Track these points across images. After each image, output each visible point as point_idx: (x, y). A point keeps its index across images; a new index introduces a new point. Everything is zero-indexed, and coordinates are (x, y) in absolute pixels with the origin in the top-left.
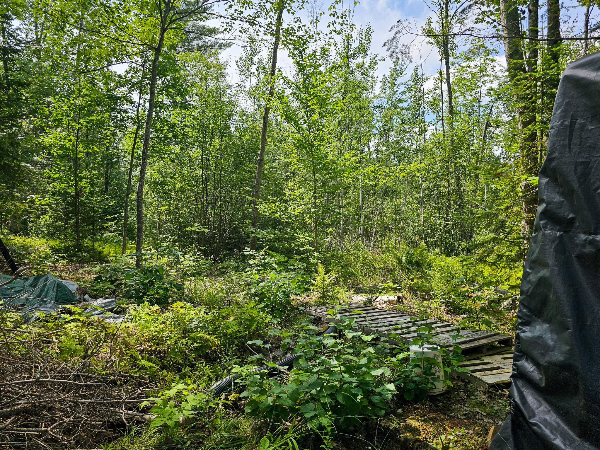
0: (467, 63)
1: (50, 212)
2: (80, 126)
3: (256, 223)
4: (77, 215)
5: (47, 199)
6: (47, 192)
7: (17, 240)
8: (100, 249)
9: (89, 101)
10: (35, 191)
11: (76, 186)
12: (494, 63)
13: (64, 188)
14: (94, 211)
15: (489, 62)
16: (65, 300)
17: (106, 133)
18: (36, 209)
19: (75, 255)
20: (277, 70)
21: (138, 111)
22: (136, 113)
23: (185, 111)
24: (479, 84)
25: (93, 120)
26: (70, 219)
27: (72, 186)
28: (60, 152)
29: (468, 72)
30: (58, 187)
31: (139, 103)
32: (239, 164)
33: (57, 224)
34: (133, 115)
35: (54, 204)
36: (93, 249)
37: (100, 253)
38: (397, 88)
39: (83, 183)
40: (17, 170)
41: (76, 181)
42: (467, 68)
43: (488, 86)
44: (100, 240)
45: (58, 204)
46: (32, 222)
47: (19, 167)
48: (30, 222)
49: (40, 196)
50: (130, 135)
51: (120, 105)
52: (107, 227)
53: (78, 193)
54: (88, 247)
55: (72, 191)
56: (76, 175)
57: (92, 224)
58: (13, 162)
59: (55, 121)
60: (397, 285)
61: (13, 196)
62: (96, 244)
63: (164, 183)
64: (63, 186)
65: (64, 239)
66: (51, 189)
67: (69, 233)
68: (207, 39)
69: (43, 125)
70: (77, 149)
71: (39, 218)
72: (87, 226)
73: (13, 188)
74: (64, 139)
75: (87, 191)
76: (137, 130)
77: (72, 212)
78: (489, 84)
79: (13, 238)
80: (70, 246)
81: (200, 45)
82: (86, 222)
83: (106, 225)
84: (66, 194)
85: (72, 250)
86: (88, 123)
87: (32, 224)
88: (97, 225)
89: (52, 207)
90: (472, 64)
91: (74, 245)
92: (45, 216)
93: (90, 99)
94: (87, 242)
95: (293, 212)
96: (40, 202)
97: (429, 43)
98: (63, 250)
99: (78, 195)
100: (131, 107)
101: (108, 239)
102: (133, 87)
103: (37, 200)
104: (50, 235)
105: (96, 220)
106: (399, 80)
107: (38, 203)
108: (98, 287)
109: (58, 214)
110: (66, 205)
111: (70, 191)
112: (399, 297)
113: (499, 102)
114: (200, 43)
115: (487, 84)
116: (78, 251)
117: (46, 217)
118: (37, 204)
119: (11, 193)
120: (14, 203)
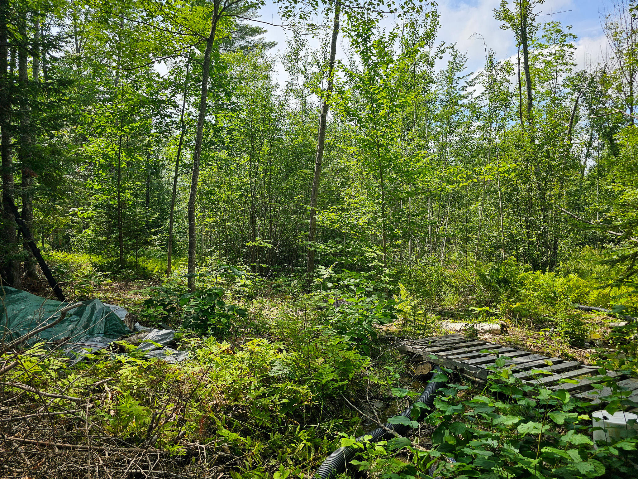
0: (539, 51)
1: (93, 226)
2: (123, 133)
3: (314, 235)
4: (120, 229)
5: (89, 212)
6: (89, 204)
7: (59, 256)
8: (143, 265)
9: (132, 105)
10: (77, 204)
11: (119, 197)
12: (572, 50)
13: (107, 200)
14: (137, 224)
15: (565, 48)
16: (114, 331)
17: (149, 140)
18: (78, 223)
19: (119, 271)
20: (337, 62)
21: (182, 115)
22: (180, 117)
23: (231, 114)
24: (555, 74)
25: (136, 126)
26: (113, 233)
27: (114, 198)
28: (103, 161)
29: (540, 61)
30: (100, 199)
31: (184, 107)
32: (290, 170)
33: (100, 238)
34: (177, 120)
35: (97, 217)
36: (137, 265)
37: (144, 269)
38: (456, 83)
39: (127, 194)
40: (59, 181)
41: (119, 192)
42: (540, 57)
43: (565, 75)
44: (144, 255)
45: (100, 216)
46: (74, 236)
47: (61, 178)
48: (72, 236)
49: (82, 208)
50: (174, 142)
51: (164, 109)
52: (151, 241)
53: (121, 205)
54: (132, 263)
55: (114, 203)
56: (119, 185)
57: (136, 237)
58: (55, 172)
59: (97, 128)
60: (494, 310)
61: (55, 209)
62: (140, 260)
63: (210, 193)
64: (105, 197)
65: (107, 254)
66: (93, 201)
67: (112, 248)
68: (250, 39)
69: (86, 133)
70: (119, 158)
71: (81, 232)
72: (130, 240)
73: (54, 200)
74: (107, 147)
75: (130, 203)
76: (182, 135)
77: (114, 226)
78: (565, 73)
79: (54, 254)
80: (113, 262)
81: (243, 46)
82: (130, 235)
83: (150, 239)
84: (109, 206)
85: (115, 266)
86: (131, 130)
87: (74, 239)
88: (141, 239)
89: (94, 220)
90: (545, 52)
91: (117, 260)
92: (87, 230)
93: (133, 103)
94: (130, 258)
95: (356, 222)
96: (82, 215)
97: (504, 27)
98: (106, 266)
99: (121, 207)
100: (175, 112)
101: (151, 254)
102: (177, 89)
103: (79, 213)
104: (92, 251)
105: (140, 234)
106: (458, 74)
107: (80, 216)
108: (149, 312)
109: (101, 228)
110: (109, 218)
111: (112, 203)
112: (503, 326)
113: (576, 93)
114: (243, 43)
115: (563, 74)
116: (122, 268)
117: (89, 231)
118: (78, 217)
119: (53, 206)
120: (56, 217)
